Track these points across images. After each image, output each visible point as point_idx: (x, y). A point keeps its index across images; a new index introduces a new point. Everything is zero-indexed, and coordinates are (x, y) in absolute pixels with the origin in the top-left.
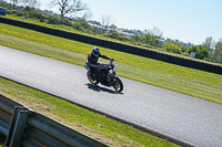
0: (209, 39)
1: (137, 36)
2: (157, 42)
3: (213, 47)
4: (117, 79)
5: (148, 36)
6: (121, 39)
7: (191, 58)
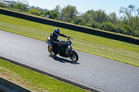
1: (12, 5)
2: (25, 8)
3: (60, 11)
4: (74, 52)
7: (47, 18)
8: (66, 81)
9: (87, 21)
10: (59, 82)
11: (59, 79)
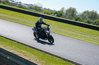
0: (63, 8)
1: (31, 7)
2: (40, 9)
3: (64, 12)
5: (36, 7)
6: (24, 8)
7: (55, 16)
8: (69, 61)
9: (84, 19)
10: (65, 62)
11: (64, 59)
